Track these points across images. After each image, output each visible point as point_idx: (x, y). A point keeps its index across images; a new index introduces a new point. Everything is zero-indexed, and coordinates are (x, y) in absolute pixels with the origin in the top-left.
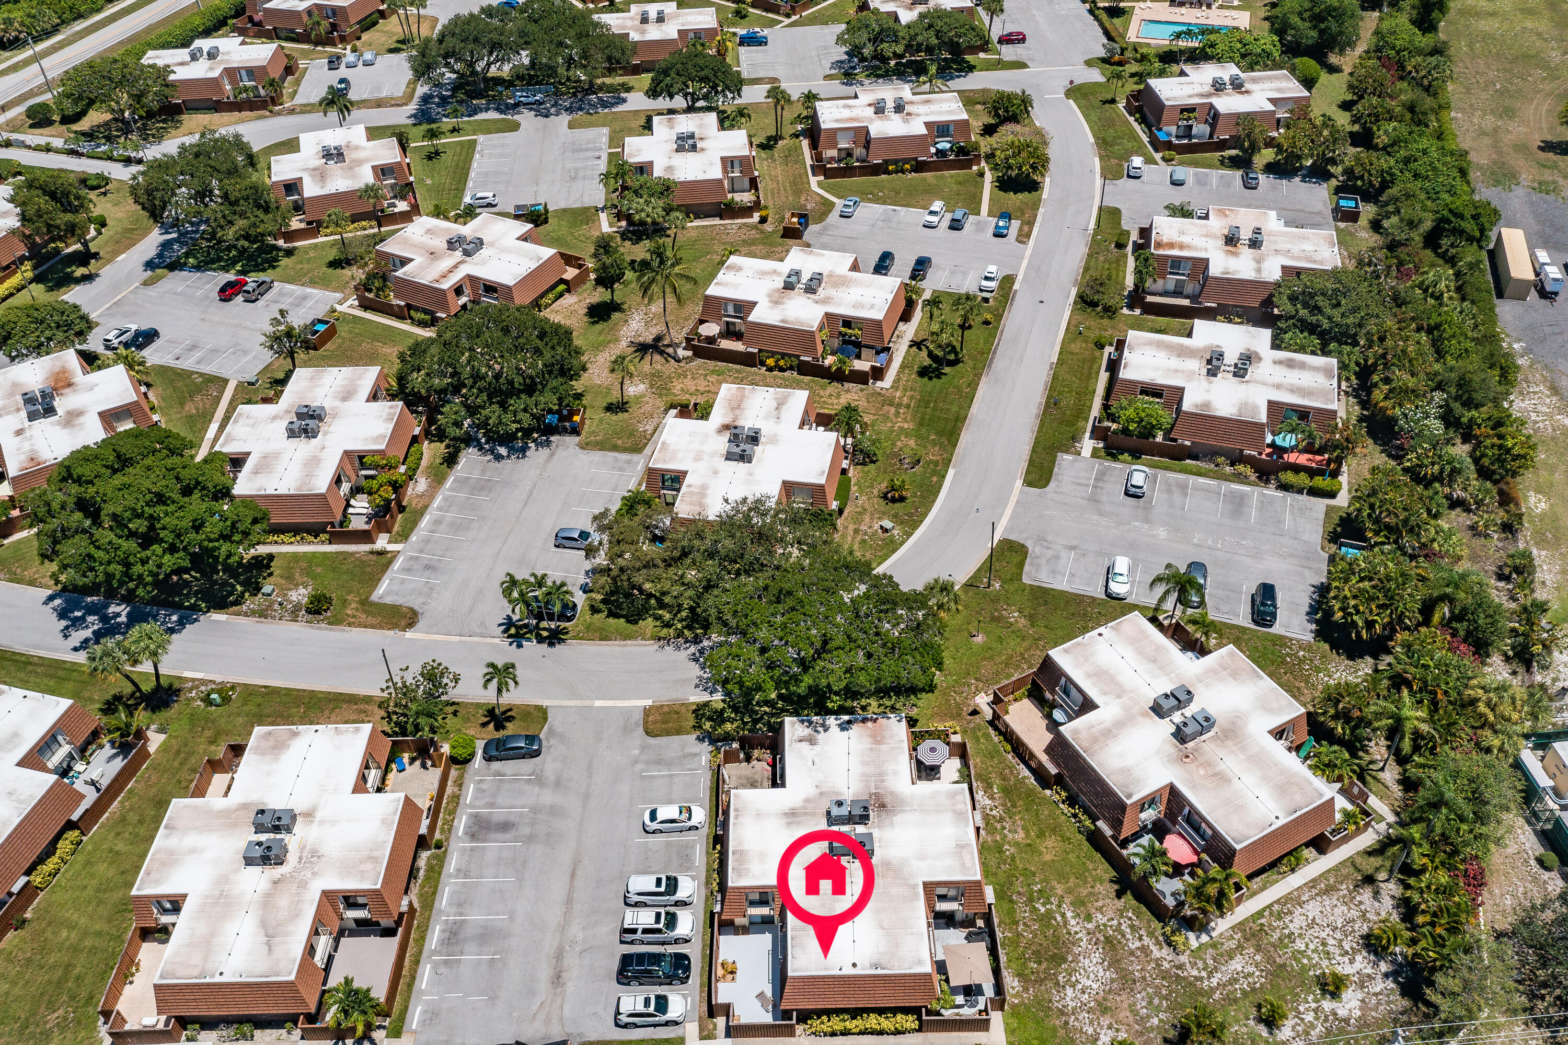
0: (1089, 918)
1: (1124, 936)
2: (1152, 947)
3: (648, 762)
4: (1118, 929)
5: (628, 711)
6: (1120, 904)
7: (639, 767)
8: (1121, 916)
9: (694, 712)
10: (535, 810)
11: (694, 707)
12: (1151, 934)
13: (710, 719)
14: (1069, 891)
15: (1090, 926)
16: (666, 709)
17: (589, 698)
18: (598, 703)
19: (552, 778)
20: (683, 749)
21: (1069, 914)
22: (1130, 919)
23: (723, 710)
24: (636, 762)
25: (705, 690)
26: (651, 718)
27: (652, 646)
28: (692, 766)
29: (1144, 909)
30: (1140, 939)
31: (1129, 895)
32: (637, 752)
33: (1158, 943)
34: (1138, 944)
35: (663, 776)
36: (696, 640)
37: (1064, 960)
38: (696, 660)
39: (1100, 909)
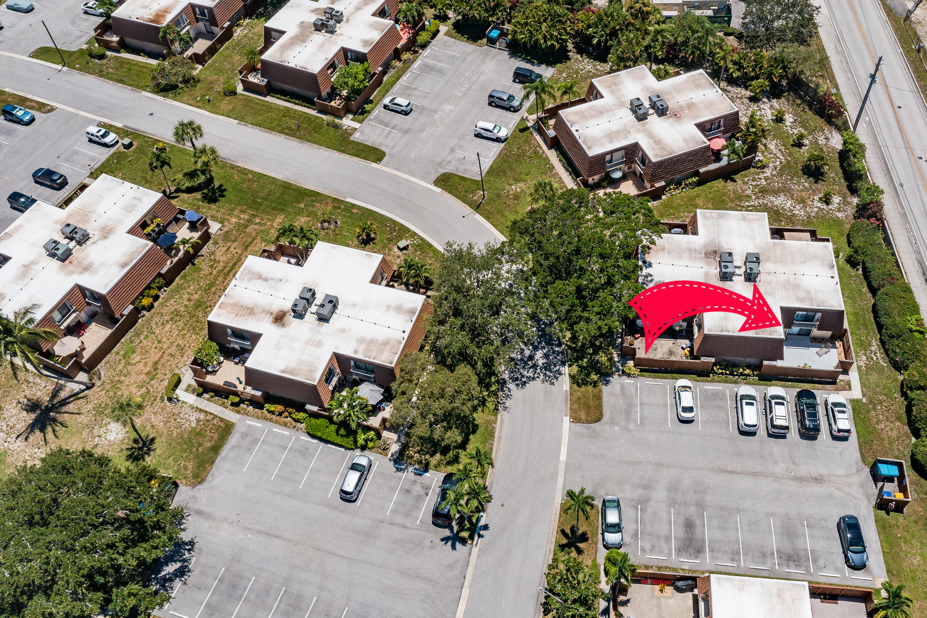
0: (749, 197)
1: (758, 185)
2: (765, 175)
3: (628, 420)
4: (756, 186)
5: (573, 435)
6: (739, 182)
7: (631, 426)
8: (747, 183)
9: (579, 385)
10: (672, 503)
11: (575, 386)
12: (758, 174)
13: (588, 375)
14: (732, 201)
15: (754, 197)
16: (576, 406)
17: (557, 466)
18: (563, 457)
19: (640, 491)
20: (617, 395)
21: (747, 204)
22: (749, 180)
23: (579, 366)
24: (627, 429)
25: (557, 378)
26: (583, 417)
27: (502, 415)
28: (633, 389)
29: (743, 173)
30: (760, 179)
31: (735, 177)
32: (616, 428)
33: (763, 172)
34: (763, 181)
35: (642, 409)
36: (502, 383)
37: (777, 211)
38: (524, 384)
39: (744, 191)
